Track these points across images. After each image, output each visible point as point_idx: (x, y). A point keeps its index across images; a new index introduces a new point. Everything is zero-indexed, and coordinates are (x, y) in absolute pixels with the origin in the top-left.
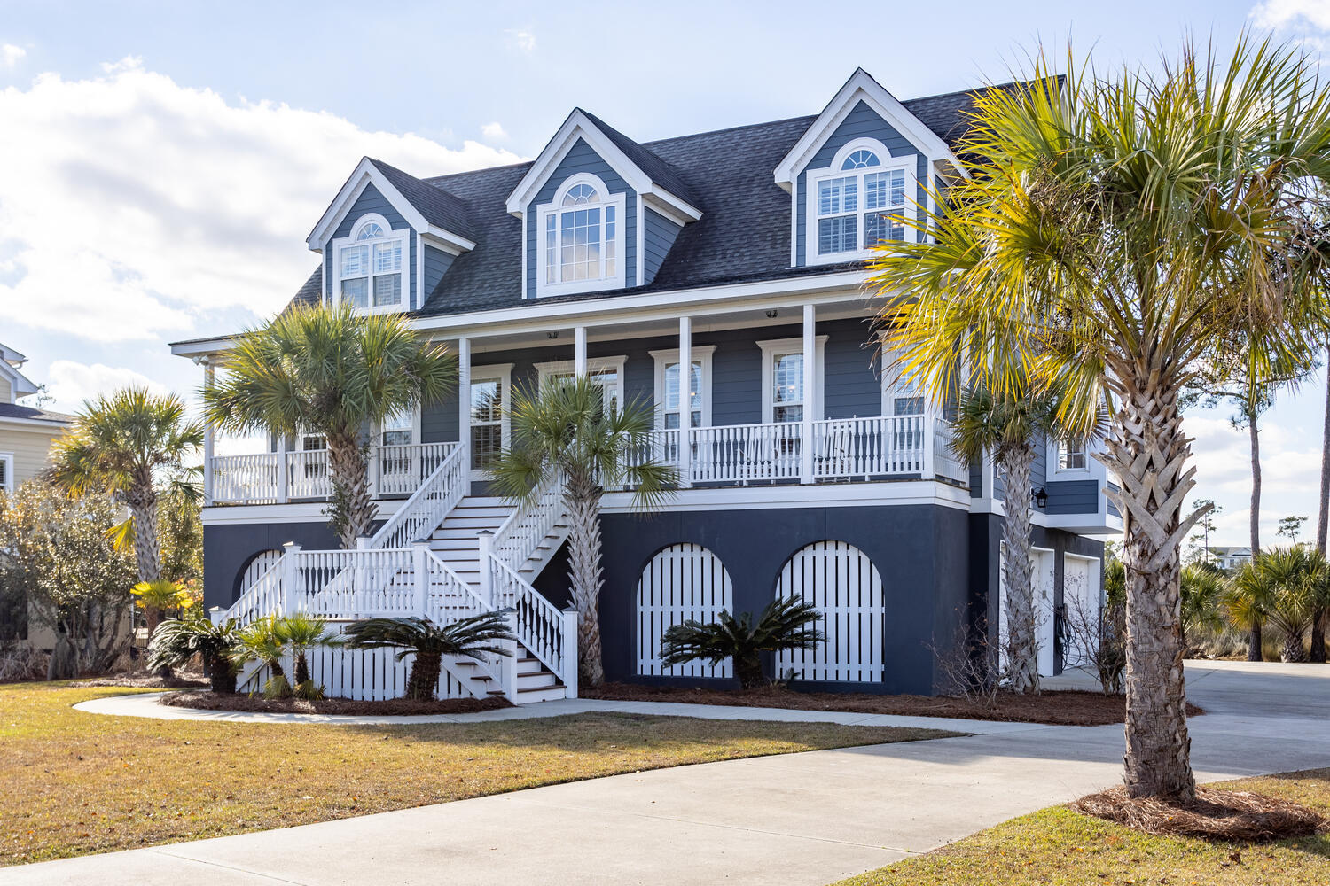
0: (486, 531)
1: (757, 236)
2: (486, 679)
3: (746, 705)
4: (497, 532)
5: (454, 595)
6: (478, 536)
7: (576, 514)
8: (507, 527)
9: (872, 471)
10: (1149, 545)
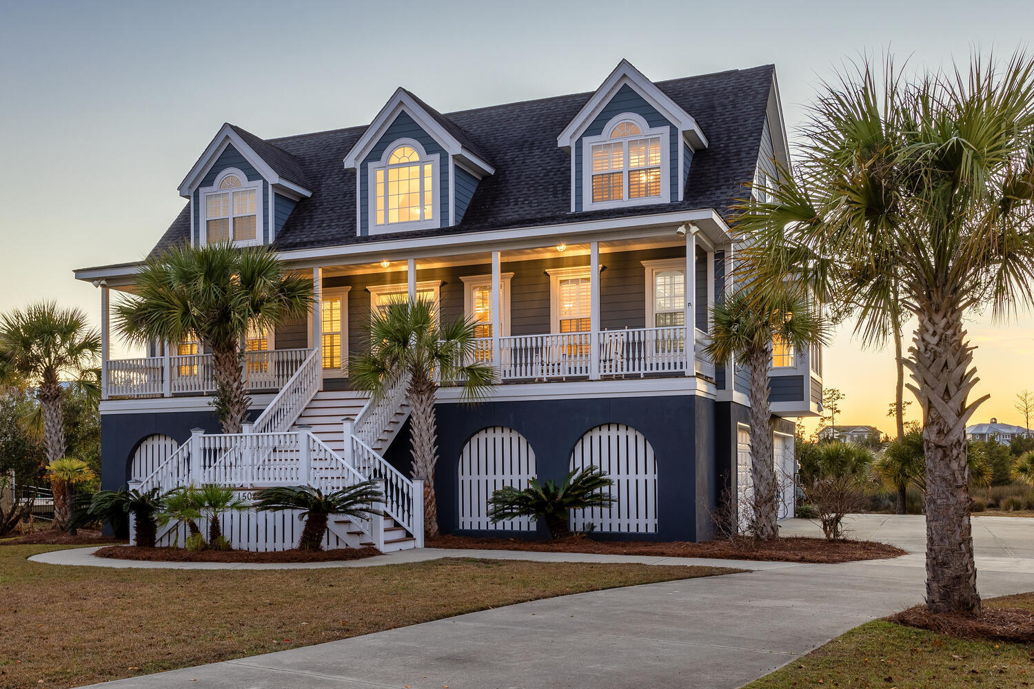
0: (348, 418)
1: (541, 188)
2: (360, 533)
3: (560, 551)
4: (357, 418)
5: (332, 468)
6: (342, 422)
7: (417, 405)
8: (363, 415)
9: (646, 369)
10: (945, 425)
